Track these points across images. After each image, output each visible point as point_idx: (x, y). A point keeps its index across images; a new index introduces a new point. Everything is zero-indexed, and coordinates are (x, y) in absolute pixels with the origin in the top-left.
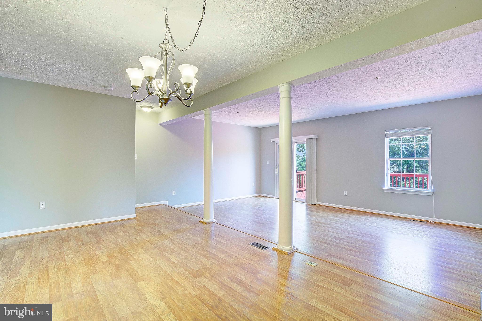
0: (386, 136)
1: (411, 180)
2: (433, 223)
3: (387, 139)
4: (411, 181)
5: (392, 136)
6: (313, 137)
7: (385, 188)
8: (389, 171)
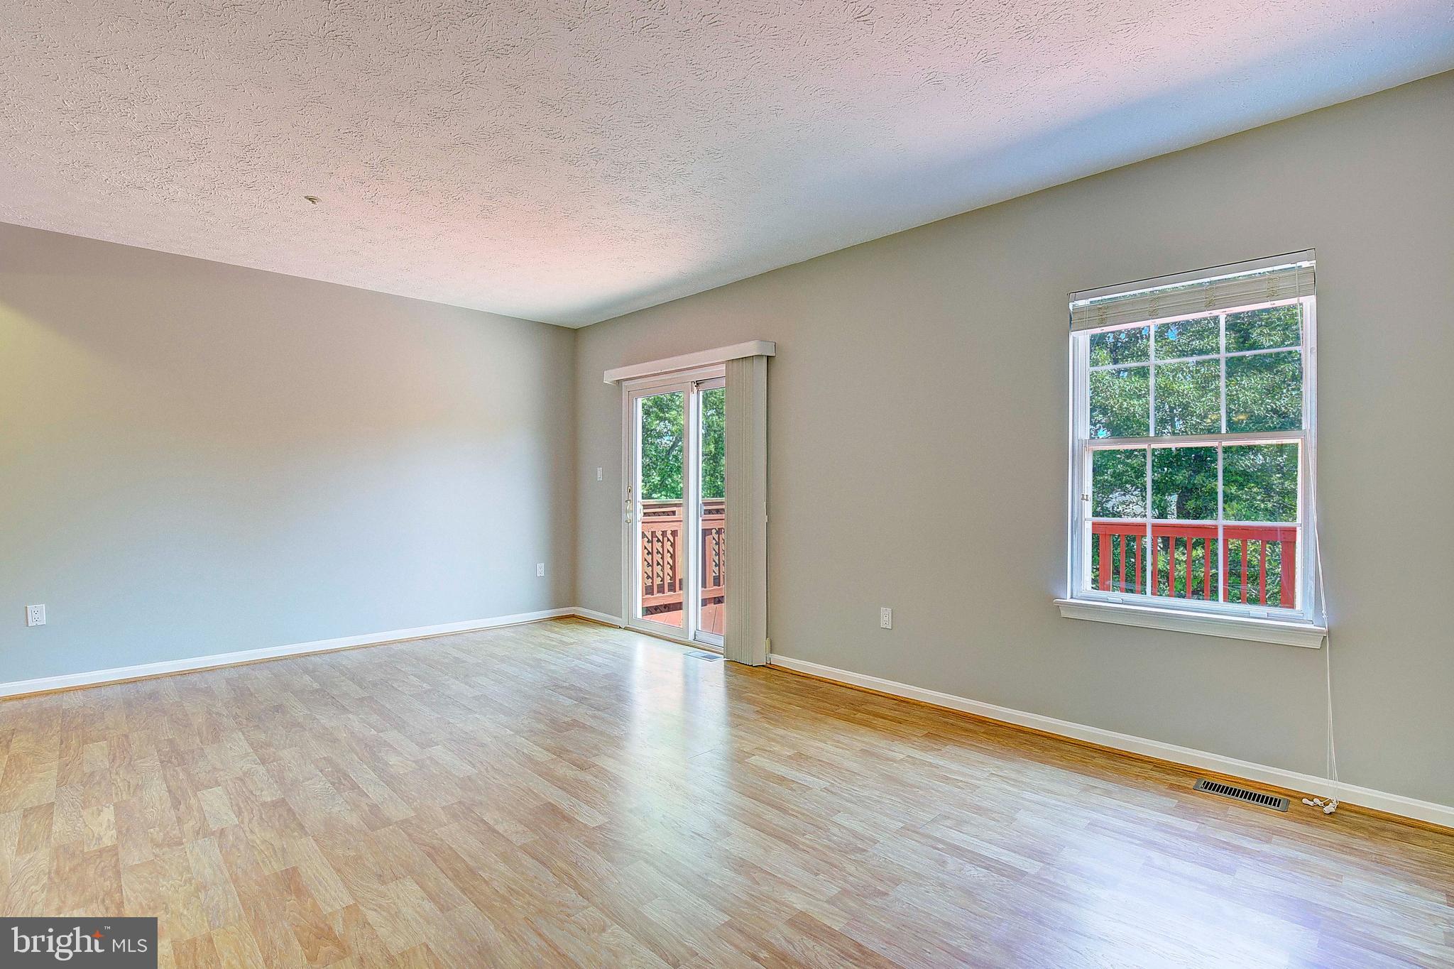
0: (1073, 321)
1: (1195, 546)
2: (1327, 809)
3: (1080, 340)
4: (1194, 553)
5: (1103, 322)
6: (751, 348)
7: (1069, 595)
8: (1088, 507)
